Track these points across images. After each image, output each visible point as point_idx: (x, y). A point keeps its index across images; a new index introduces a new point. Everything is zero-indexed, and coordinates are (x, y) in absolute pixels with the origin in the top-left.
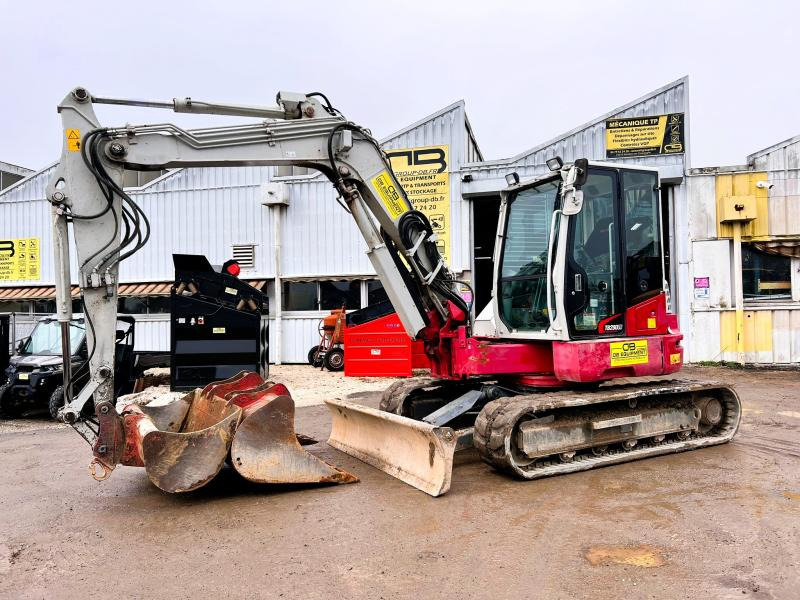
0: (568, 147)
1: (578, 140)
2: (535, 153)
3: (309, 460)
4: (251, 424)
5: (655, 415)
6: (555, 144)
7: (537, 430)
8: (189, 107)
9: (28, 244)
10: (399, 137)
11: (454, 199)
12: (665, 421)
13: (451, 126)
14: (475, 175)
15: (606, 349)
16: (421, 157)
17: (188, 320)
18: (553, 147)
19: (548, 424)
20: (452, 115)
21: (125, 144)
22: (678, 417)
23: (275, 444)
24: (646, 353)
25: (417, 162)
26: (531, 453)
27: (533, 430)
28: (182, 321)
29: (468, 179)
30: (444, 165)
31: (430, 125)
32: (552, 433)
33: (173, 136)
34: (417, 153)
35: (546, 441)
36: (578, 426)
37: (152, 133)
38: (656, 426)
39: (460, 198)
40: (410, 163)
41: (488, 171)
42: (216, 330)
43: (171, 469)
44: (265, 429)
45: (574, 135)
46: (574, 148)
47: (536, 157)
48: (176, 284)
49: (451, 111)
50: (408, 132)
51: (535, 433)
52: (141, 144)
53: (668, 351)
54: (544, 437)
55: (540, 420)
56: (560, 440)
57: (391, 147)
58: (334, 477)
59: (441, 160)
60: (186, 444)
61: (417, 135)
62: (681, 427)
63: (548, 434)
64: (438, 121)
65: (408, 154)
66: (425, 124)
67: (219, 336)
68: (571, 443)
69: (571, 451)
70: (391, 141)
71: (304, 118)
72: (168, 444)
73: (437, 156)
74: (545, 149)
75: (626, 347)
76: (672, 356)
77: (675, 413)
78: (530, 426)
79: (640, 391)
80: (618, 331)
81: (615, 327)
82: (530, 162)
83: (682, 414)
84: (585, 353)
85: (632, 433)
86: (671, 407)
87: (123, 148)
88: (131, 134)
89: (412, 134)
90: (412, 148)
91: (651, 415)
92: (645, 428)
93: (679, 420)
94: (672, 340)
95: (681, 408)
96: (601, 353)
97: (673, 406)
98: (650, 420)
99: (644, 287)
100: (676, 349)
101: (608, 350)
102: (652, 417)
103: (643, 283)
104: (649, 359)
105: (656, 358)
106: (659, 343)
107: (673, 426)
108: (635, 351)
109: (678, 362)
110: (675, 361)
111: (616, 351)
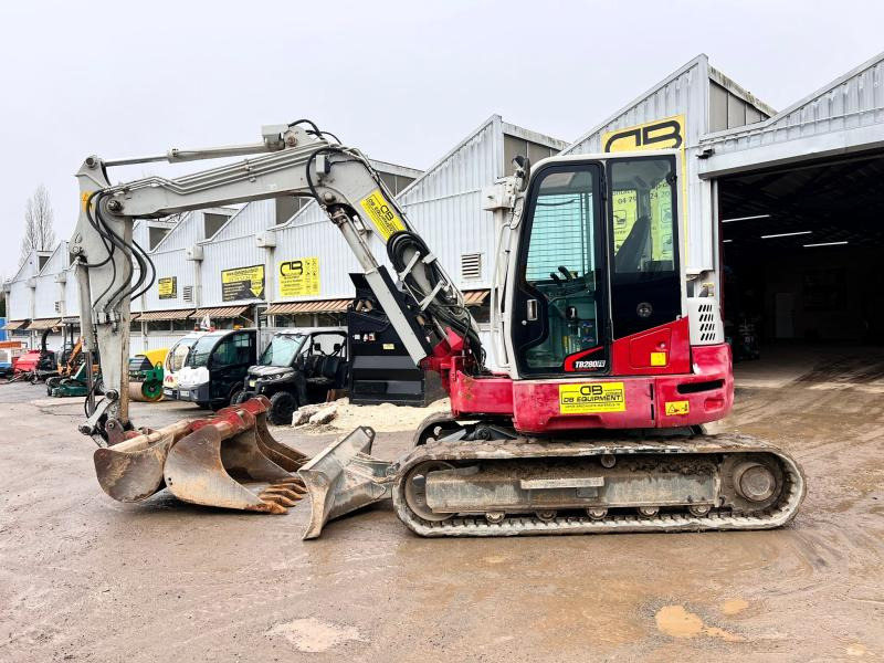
0: (850, 92)
1: (865, 81)
2: (802, 108)
3: (234, 487)
4: (181, 449)
5: (639, 479)
6: (830, 91)
7: (448, 482)
8: (177, 157)
9: (311, 263)
10: (626, 113)
11: (691, 182)
12: (659, 486)
13: (688, 89)
14: (718, 148)
15: (554, 392)
16: (651, 135)
17: (362, 337)
18: (827, 96)
19: (464, 477)
20: (689, 76)
21: (121, 200)
22: (683, 486)
23: (202, 469)
24: (621, 399)
25: (647, 141)
26: (436, 508)
27: (441, 482)
28: (357, 337)
29: (707, 155)
30: (680, 140)
31: (661, 94)
32: (468, 488)
33: (161, 186)
34: (647, 130)
35: (460, 496)
36: (507, 483)
37: (145, 185)
38: (640, 495)
39: (698, 180)
40: (638, 144)
41: (736, 140)
42: (386, 347)
43: (117, 482)
44: (193, 455)
45: (860, 75)
46: (860, 93)
47: (803, 113)
48: (356, 302)
49: (688, 71)
50: (635, 107)
51: (444, 486)
52: (135, 197)
53: (662, 396)
54: (456, 491)
55: (454, 471)
56: (480, 496)
57: (617, 127)
58: (259, 506)
59: (676, 135)
60: (128, 461)
61: (646, 108)
62: (690, 500)
63: (462, 489)
64: (671, 86)
65: (636, 133)
66: (656, 93)
67: (389, 352)
68: (496, 502)
69: (494, 511)
70: (616, 120)
71: (287, 149)
72: (113, 460)
73: (671, 130)
74: (816, 100)
75: (586, 391)
76: (668, 405)
77: (677, 480)
78: (438, 476)
79: (602, 448)
80: (599, 369)
81: (592, 364)
82: (795, 121)
83: (693, 482)
84: (523, 395)
85: (598, 499)
86: (673, 471)
87: (119, 204)
88: (126, 190)
89: (640, 107)
90: (641, 125)
91: (633, 478)
92: (621, 495)
93: (685, 489)
94: (668, 384)
95: (690, 474)
96: (545, 397)
97: (676, 470)
98: (630, 486)
99: (645, 311)
100: (679, 395)
101: (556, 393)
102: (635, 481)
103: (643, 307)
104: (626, 407)
105: (640, 406)
106: (646, 386)
107: (673, 497)
108: (602, 396)
109: (683, 412)
110: (676, 411)
111: (569, 395)
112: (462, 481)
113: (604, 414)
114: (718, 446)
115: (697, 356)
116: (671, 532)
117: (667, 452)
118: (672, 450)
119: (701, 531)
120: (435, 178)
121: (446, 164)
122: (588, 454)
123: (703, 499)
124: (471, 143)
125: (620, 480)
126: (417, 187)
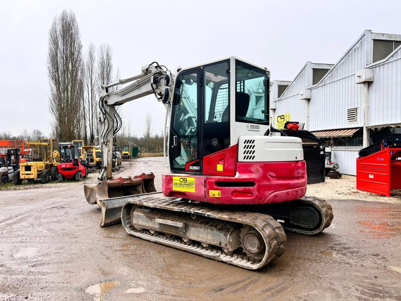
5: (201, 228)
7: (139, 214)
8: (121, 82)
12: (207, 234)
21: (107, 99)
22: (218, 236)
24: (194, 186)
26: (135, 224)
27: (137, 213)
32: (144, 218)
33: (116, 94)
35: (142, 220)
37: (112, 94)
38: (201, 235)
52: (110, 98)
53: (208, 186)
54: (141, 218)
55: (143, 210)
56: (148, 222)
60: (90, 190)
62: (220, 244)
68: (152, 226)
69: (152, 230)
71: (148, 74)
75: (181, 180)
76: (210, 191)
77: (216, 232)
80: (197, 171)
81: (195, 168)
83: (222, 235)
85: (185, 234)
86: (214, 226)
87: (106, 101)
88: (108, 96)
91: (198, 227)
92: (193, 234)
93: (219, 238)
94: (211, 180)
95: (220, 230)
96: (168, 181)
97: (216, 227)
98: (197, 230)
99: (215, 143)
100: (215, 187)
101: (171, 180)
102: (199, 228)
103: (215, 140)
104: (196, 190)
105: (200, 190)
106: (203, 181)
107: (213, 240)
108: (187, 183)
109: (217, 196)
110: (214, 195)
111: (176, 182)
112: (143, 215)
113: (188, 192)
114: (228, 217)
115: (239, 167)
116: (206, 258)
117: (206, 215)
118: (208, 215)
119: (218, 261)
120: (337, 68)
121: (342, 61)
122: (177, 210)
123: (226, 245)
124: (354, 48)
125: (194, 226)
126: (329, 75)
